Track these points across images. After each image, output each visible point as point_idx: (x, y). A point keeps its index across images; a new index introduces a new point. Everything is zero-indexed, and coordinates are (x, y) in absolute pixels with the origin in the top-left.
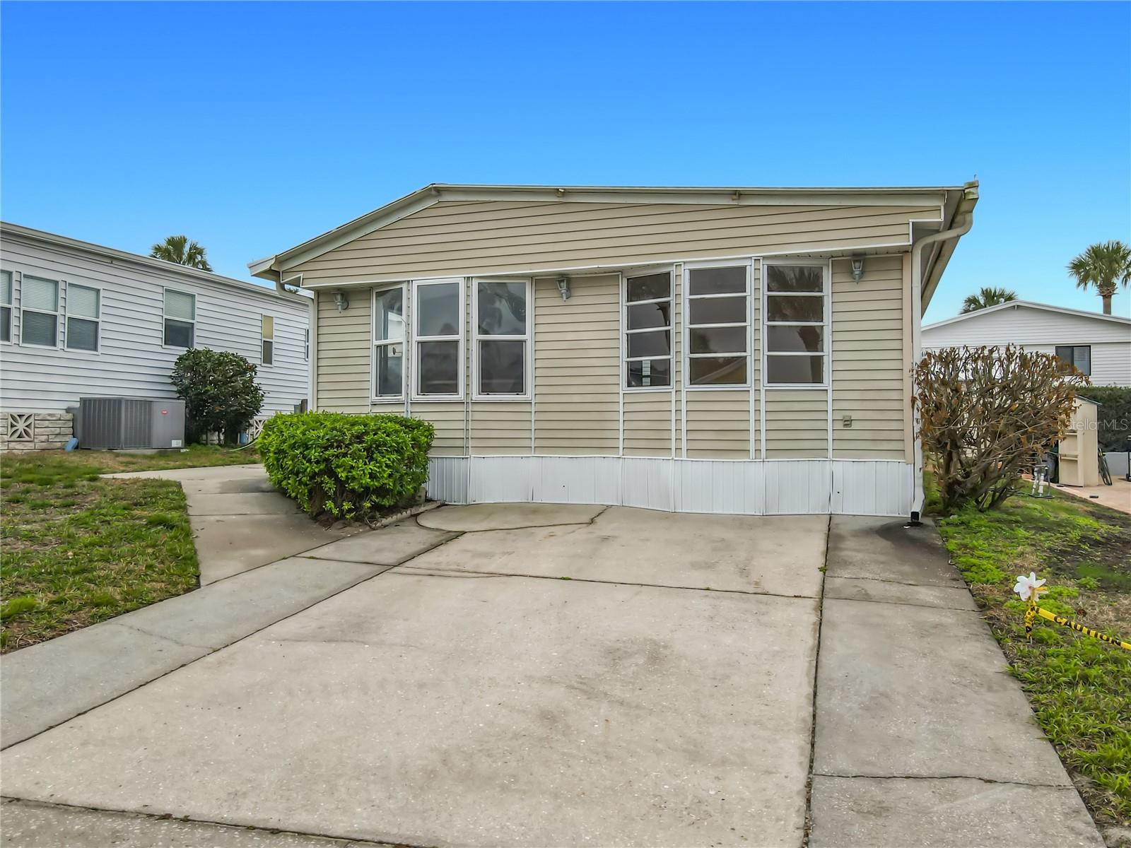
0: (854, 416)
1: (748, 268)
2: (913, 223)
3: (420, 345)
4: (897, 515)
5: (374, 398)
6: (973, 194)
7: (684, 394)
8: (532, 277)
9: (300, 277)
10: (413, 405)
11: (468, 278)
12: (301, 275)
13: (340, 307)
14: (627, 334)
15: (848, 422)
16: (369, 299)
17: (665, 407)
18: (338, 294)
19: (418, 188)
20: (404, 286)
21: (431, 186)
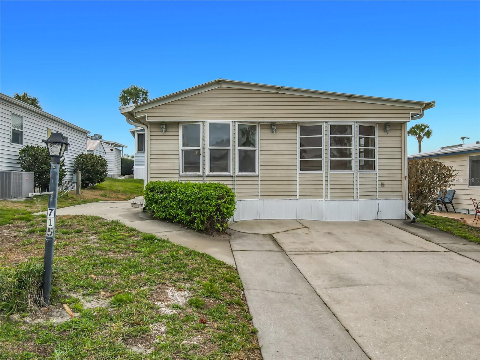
0: (385, 182)
1: (353, 126)
2: (411, 113)
3: (210, 150)
4: (400, 219)
5: (181, 174)
6: (434, 105)
7: (329, 174)
8: (259, 123)
9: (146, 115)
10: (207, 178)
11: (234, 122)
12: (147, 115)
13: (164, 131)
14: (300, 149)
15: (383, 185)
16: (179, 128)
17: (321, 179)
18: (164, 125)
19: (213, 80)
20: (201, 124)
21: (219, 80)
